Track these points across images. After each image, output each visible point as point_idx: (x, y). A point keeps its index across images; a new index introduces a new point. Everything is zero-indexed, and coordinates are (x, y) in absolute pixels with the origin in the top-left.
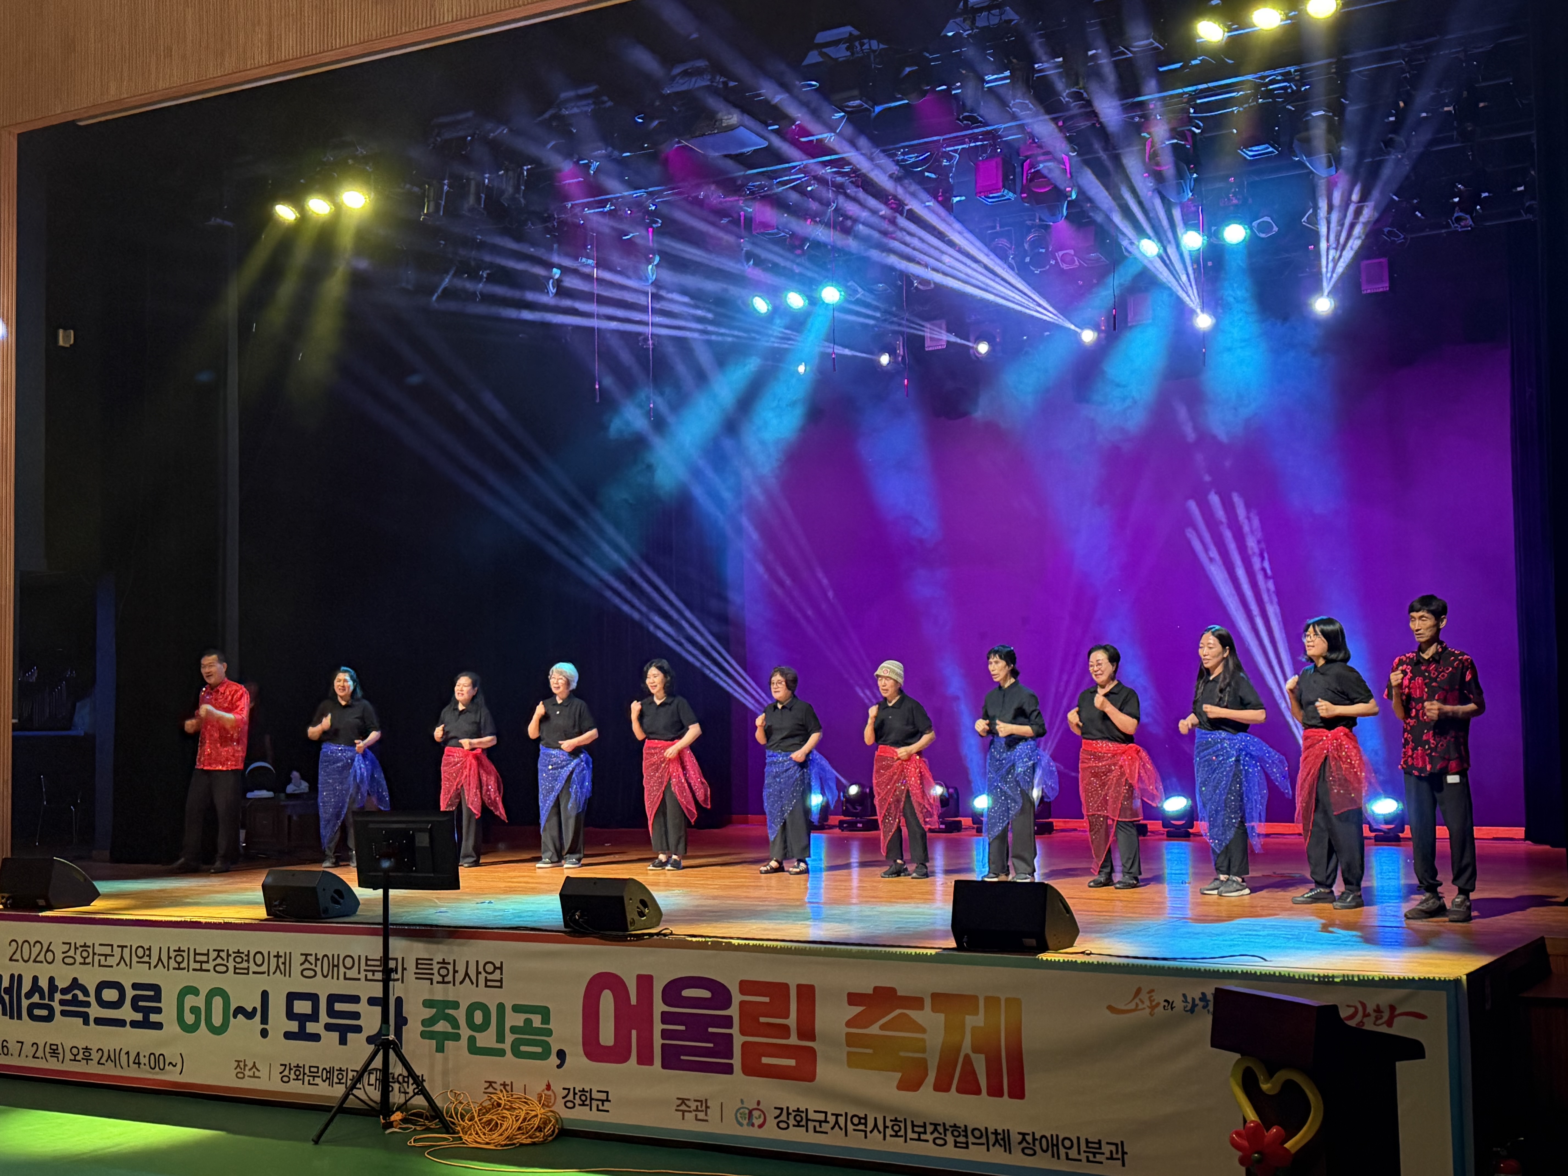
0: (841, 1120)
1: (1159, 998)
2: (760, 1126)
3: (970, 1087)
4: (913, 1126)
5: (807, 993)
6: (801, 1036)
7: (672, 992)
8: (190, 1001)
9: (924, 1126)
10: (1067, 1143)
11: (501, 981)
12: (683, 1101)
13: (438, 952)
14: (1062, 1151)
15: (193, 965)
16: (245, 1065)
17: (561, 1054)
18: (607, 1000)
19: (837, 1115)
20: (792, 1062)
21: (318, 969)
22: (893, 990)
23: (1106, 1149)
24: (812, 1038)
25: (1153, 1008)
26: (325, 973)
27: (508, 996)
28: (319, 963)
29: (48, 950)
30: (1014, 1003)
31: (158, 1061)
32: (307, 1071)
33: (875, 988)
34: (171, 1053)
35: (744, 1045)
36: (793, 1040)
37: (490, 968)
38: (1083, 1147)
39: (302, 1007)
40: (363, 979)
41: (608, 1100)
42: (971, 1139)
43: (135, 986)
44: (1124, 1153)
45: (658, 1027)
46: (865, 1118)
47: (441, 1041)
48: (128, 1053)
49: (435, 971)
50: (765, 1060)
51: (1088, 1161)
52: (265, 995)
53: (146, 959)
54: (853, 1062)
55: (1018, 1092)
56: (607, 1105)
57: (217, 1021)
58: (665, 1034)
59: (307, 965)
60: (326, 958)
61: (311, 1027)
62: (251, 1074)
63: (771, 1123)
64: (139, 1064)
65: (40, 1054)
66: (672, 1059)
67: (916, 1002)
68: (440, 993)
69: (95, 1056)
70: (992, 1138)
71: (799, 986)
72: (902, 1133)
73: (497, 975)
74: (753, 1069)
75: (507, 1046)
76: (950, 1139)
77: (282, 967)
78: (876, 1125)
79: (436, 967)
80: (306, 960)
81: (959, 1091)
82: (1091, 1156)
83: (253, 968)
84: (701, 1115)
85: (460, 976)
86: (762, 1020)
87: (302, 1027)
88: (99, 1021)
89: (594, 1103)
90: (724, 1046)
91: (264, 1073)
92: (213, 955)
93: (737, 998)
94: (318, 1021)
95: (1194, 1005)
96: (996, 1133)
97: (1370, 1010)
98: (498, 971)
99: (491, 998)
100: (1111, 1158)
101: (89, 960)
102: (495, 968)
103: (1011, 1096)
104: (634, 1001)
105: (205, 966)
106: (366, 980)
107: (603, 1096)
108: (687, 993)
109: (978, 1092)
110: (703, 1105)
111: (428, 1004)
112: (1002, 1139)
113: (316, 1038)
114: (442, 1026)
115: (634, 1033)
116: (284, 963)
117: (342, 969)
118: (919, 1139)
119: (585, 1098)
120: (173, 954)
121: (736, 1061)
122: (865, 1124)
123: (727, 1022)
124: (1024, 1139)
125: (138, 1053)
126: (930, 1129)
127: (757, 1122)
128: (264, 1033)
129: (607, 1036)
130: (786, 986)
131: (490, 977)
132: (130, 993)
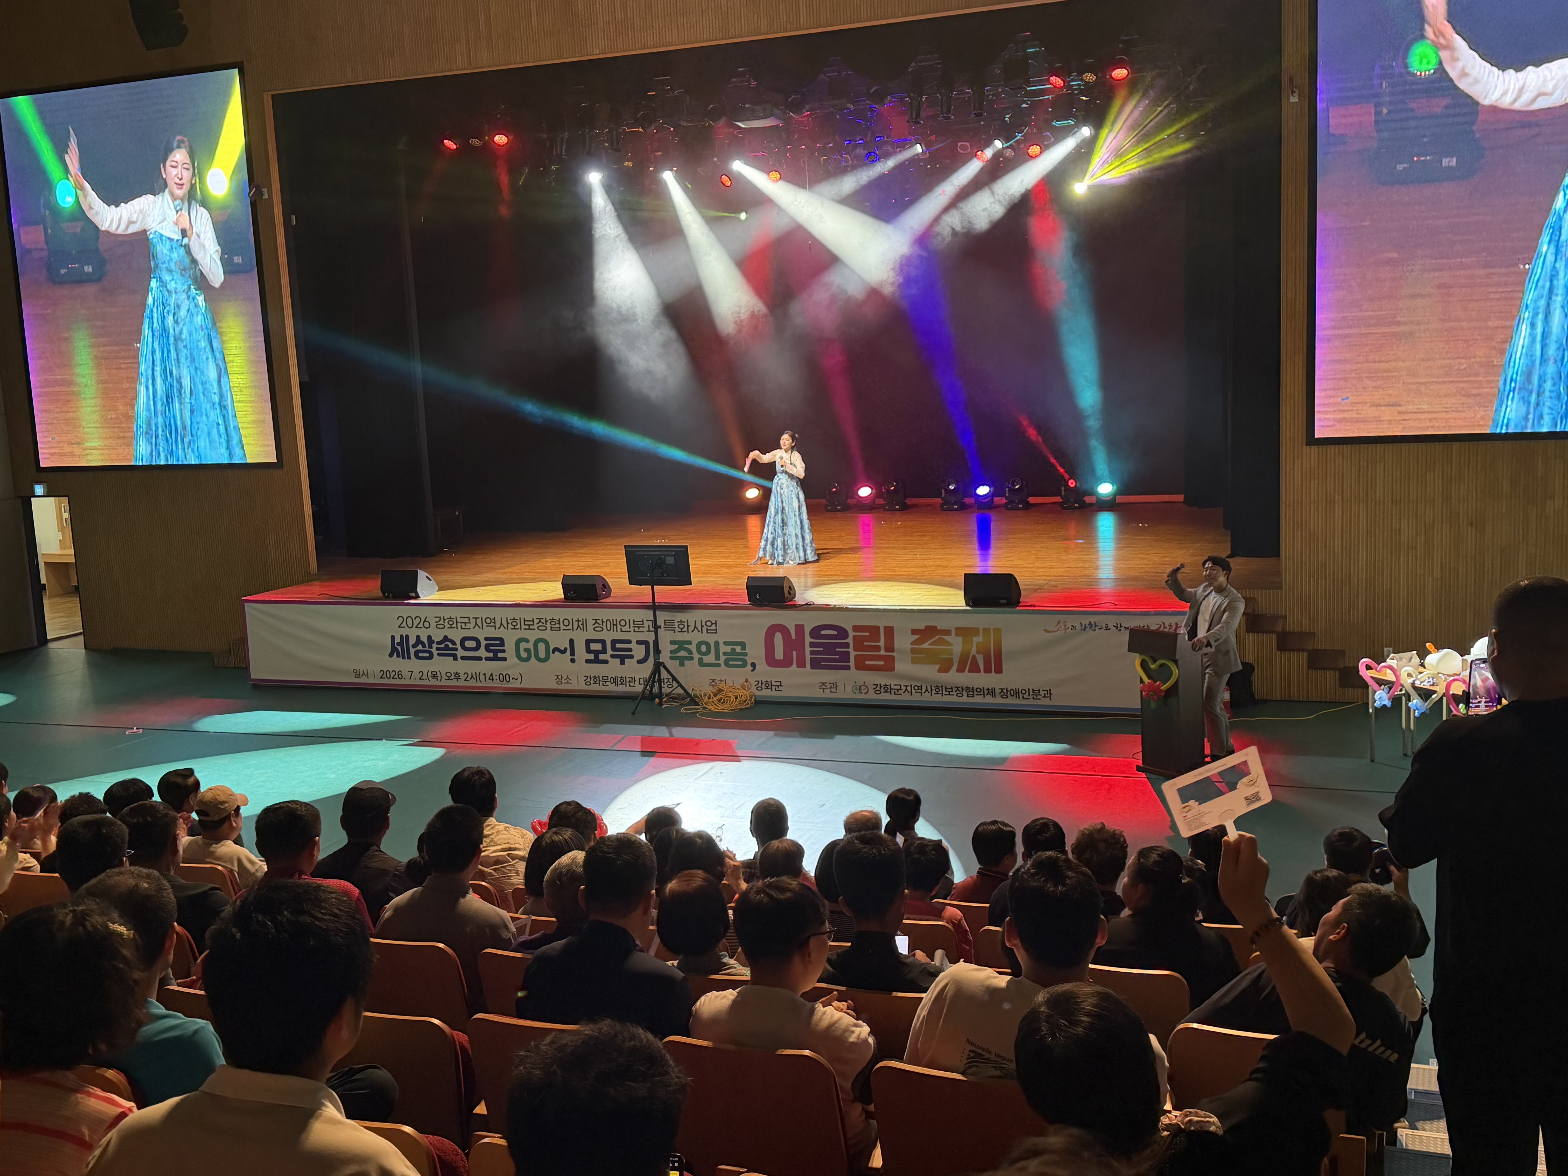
0: (909, 688)
1: (1069, 625)
2: (866, 693)
3: (975, 669)
4: (946, 688)
5: (889, 631)
6: (886, 650)
7: (816, 632)
8: (523, 645)
9: (952, 688)
10: (1024, 692)
11: (716, 630)
12: (823, 684)
13: (679, 616)
14: (1021, 695)
15: (523, 627)
16: (562, 677)
17: (754, 665)
18: (778, 638)
19: (906, 686)
20: (882, 663)
21: (604, 627)
22: (935, 627)
23: (1042, 693)
24: (893, 651)
25: (1066, 629)
26: (609, 629)
27: (721, 638)
28: (604, 624)
29: (425, 621)
30: (998, 631)
31: (505, 678)
32: (601, 679)
33: (927, 627)
34: (512, 673)
35: (856, 656)
36: (883, 652)
37: (709, 624)
38: (1031, 693)
39: (597, 647)
40: (632, 631)
41: (781, 685)
42: (975, 693)
43: (486, 639)
44: (1051, 694)
45: (808, 649)
46: (921, 686)
47: (682, 661)
48: (485, 674)
49: (676, 626)
50: (867, 662)
51: (1033, 698)
52: (572, 642)
53: (493, 624)
54: (914, 661)
55: (999, 670)
56: (780, 688)
57: (542, 655)
58: (812, 653)
59: (597, 625)
60: (608, 622)
61: (602, 657)
62: (566, 681)
63: (872, 691)
64: (493, 679)
65: (425, 677)
66: (816, 664)
67: (948, 632)
68: (680, 637)
69: (463, 677)
70: (986, 692)
71: (885, 627)
72: (940, 692)
73: (713, 627)
74: (861, 666)
75: (722, 662)
76: (965, 693)
77: (581, 626)
78: (927, 690)
79: (676, 624)
80: (596, 622)
81: (970, 671)
82: (1035, 697)
83: (562, 627)
84: (833, 690)
85: (691, 629)
86: (865, 643)
87: (596, 656)
88: (463, 658)
89: (773, 687)
90: (846, 657)
91: (574, 680)
92: (536, 621)
93: (851, 634)
94: (606, 653)
95: (1086, 627)
96: (988, 689)
97: (1167, 625)
98: (714, 625)
99: (711, 639)
100: (1045, 697)
101: (454, 625)
102: (712, 624)
103: (996, 672)
104: (794, 637)
105: (531, 627)
106: (634, 631)
107: (779, 684)
108: (823, 632)
109: (979, 671)
110: (835, 685)
111: (672, 642)
112: (992, 692)
113: (606, 662)
114: (683, 653)
115: (794, 653)
116: (583, 624)
117: (619, 627)
118: (949, 694)
119: (769, 685)
120: (510, 621)
121: (852, 663)
122: (921, 689)
123: (847, 645)
124: (1002, 691)
125: (492, 674)
126: (954, 689)
127: (863, 692)
128: (573, 661)
129: (779, 654)
130: (878, 627)
131: (709, 628)
132: (483, 643)
